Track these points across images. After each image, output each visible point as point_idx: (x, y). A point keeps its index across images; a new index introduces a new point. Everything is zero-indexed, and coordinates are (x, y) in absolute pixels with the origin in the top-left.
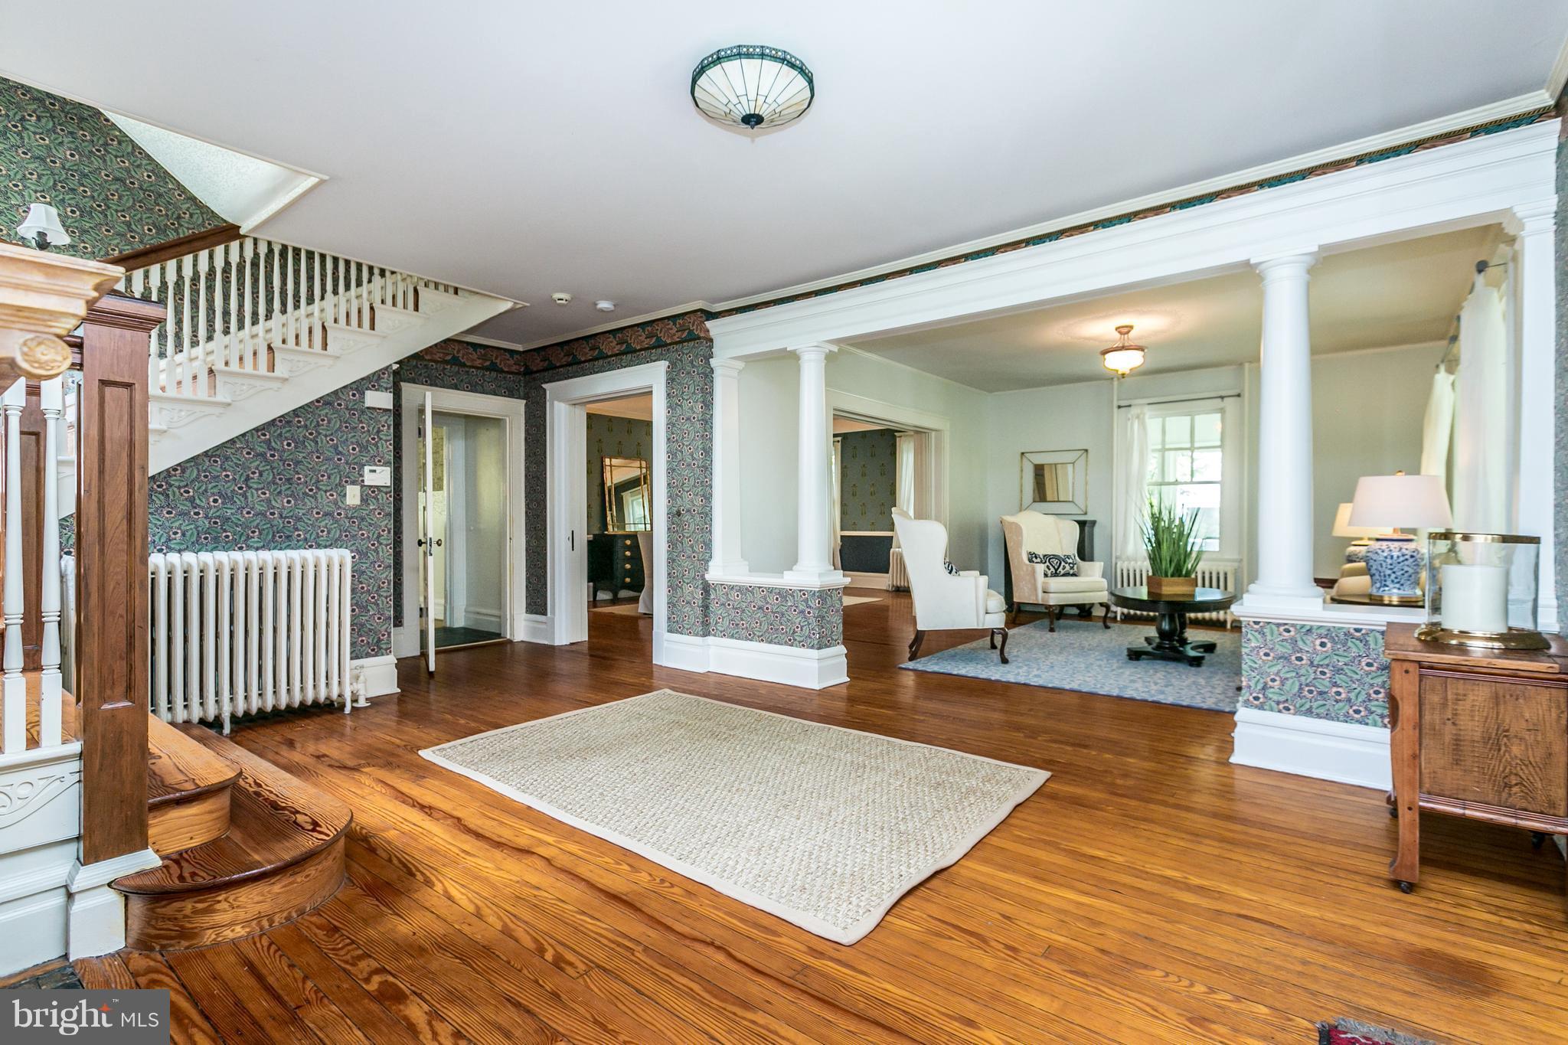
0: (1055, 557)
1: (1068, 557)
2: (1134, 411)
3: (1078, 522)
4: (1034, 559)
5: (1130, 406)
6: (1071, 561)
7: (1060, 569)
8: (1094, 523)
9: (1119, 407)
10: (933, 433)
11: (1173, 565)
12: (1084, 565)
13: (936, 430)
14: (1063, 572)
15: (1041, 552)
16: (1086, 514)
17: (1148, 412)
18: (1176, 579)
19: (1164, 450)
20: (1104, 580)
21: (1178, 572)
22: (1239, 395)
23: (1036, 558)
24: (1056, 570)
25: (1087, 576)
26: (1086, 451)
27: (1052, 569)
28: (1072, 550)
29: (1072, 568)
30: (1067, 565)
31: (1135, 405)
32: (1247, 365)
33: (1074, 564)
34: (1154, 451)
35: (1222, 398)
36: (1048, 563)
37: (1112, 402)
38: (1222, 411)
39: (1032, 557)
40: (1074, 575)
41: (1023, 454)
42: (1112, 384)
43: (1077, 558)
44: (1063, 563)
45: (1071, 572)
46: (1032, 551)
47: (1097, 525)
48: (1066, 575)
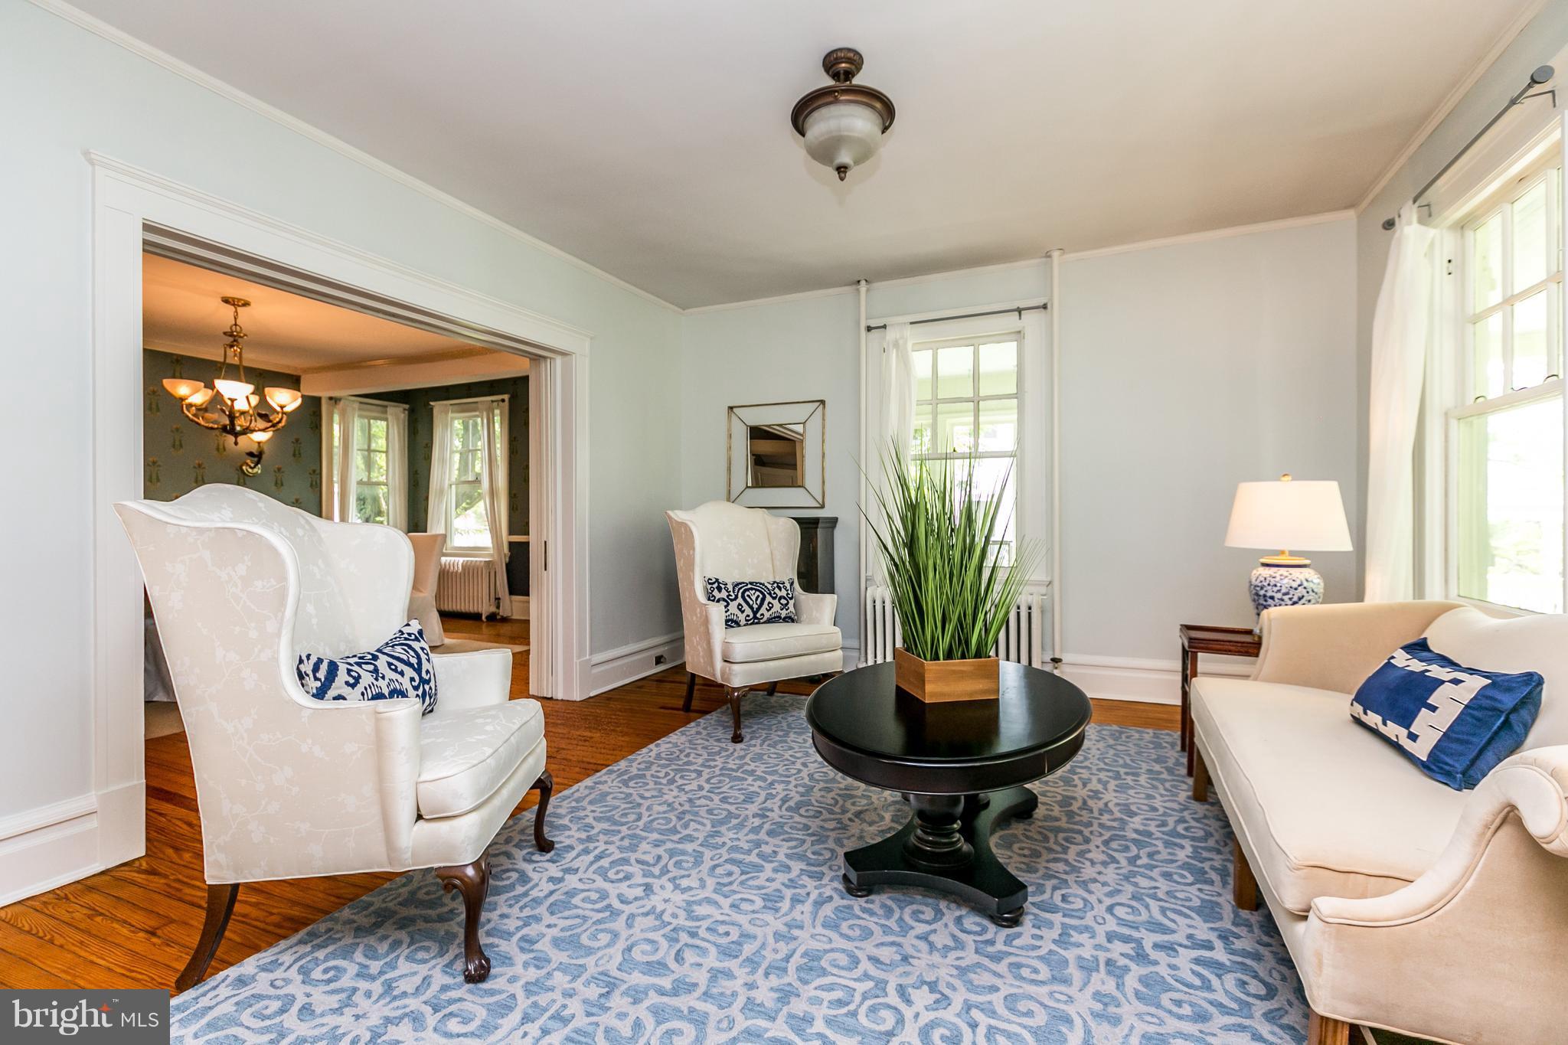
0: (755, 586)
1: (779, 585)
2: (891, 335)
3: (800, 521)
4: (716, 593)
5: (884, 327)
6: (783, 593)
7: (763, 610)
8: (833, 522)
9: (869, 329)
10: (559, 360)
11: (950, 628)
12: (807, 599)
13: (563, 354)
14: (767, 615)
15: (729, 578)
16: (822, 507)
17: (912, 336)
18: (956, 663)
19: (936, 401)
20: (837, 629)
21: (960, 648)
22: (1045, 307)
23: (719, 589)
24: (755, 613)
25: (811, 622)
26: (822, 402)
27: (748, 611)
28: (787, 570)
29: (785, 606)
30: (775, 602)
31: (892, 325)
32: (1056, 254)
33: (788, 598)
34: (920, 403)
35: (1019, 311)
36: (740, 600)
37: (858, 323)
38: (1019, 335)
39: (714, 586)
40: (789, 619)
41: (731, 408)
42: (858, 291)
43: (796, 585)
44: (768, 599)
45: (784, 613)
46: (713, 576)
47: (839, 525)
48: (775, 619)
